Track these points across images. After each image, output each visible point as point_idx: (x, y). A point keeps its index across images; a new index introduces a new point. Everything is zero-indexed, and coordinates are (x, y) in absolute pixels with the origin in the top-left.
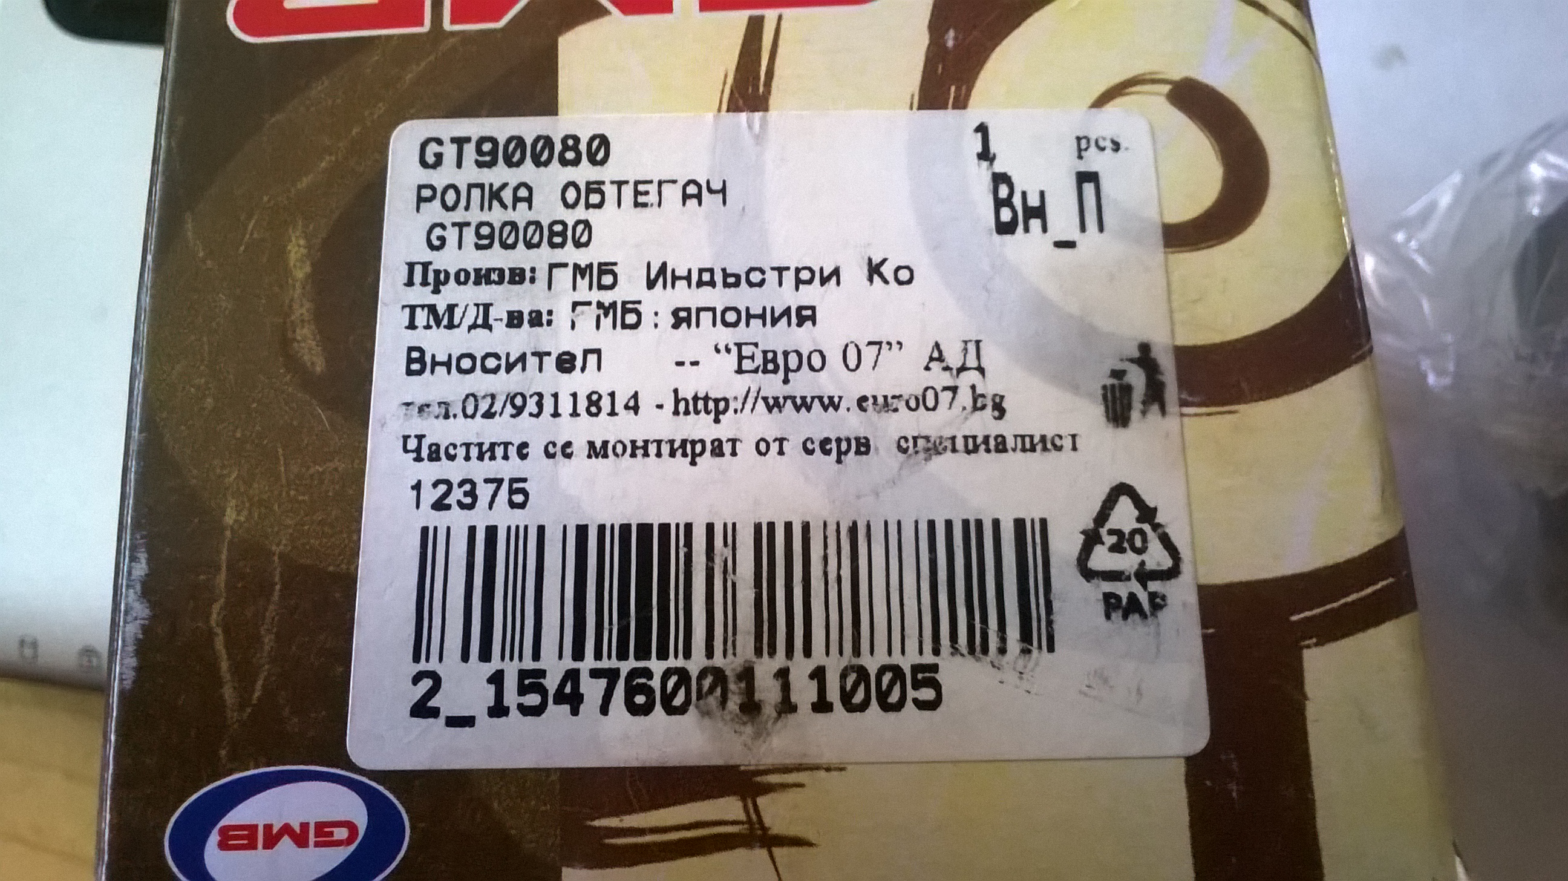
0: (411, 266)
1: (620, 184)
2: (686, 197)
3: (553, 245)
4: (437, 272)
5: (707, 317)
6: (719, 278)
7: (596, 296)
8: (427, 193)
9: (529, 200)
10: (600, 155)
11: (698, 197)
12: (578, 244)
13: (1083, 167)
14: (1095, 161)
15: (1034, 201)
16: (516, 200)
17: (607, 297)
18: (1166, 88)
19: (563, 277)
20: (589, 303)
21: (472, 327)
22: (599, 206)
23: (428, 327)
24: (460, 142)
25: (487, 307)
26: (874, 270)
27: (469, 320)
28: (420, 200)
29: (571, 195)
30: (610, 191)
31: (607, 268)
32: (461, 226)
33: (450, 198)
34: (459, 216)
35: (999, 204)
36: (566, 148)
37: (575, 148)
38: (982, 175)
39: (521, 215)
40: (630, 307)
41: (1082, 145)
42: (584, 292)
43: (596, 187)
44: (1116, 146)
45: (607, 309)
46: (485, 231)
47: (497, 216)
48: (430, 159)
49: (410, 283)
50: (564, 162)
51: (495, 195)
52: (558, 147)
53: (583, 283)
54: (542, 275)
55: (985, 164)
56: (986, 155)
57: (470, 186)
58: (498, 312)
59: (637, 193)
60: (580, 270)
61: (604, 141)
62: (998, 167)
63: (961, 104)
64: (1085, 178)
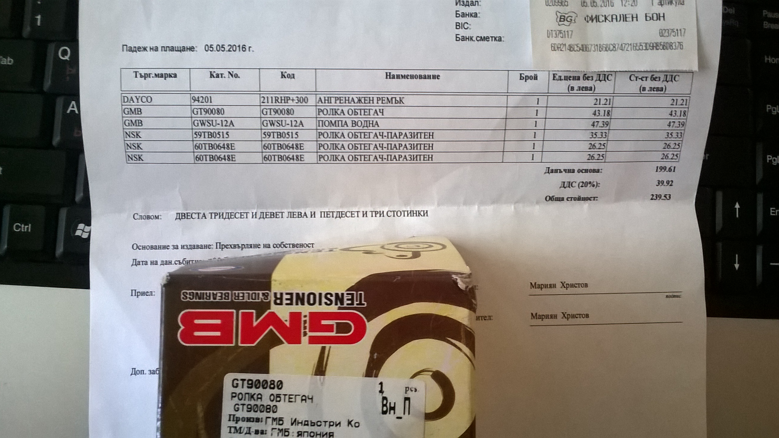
0: (230, 415)
1: (285, 395)
2: (302, 400)
3: (267, 412)
4: (237, 418)
5: (306, 434)
6: (309, 423)
7: (278, 427)
8: (234, 395)
9: (261, 398)
10: (280, 387)
11: (305, 400)
12: (274, 412)
13: (406, 396)
14: (410, 394)
15: (392, 405)
16: (258, 398)
17: (281, 427)
18: (431, 373)
19: (270, 421)
20: (276, 429)
21: (246, 433)
22: (279, 401)
23: (234, 433)
24: (243, 380)
25: (250, 428)
26: (350, 423)
27: (245, 432)
28: (233, 397)
29: (272, 398)
30: (282, 397)
31: (281, 419)
32: (243, 405)
33: (240, 396)
34: (242, 402)
35: (384, 405)
36: (271, 384)
37: (273, 384)
38: (379, 397)
39: (259, 403)
40: (287, 430)
41: (407, 389)
42: (274, 426)
43: (278, 396)
44: (416, 390)
45: (280, 430)
46: (249, 407)
47: (252, 403)
48: (235, 385)
49: (230, 420)
50: (271, 388)
51: (252, 397)
52: (269, 384)
53: (275, 423)
54: (264, 420)
55: (381, 394)
56: (381, 391)
57: (246, 393)
58: (253, 430)
59: (290, 398)
60: (274, 419)
61: (281, 382)
62: (384, 395)
63: (376, 376)
64: (407, 399)
